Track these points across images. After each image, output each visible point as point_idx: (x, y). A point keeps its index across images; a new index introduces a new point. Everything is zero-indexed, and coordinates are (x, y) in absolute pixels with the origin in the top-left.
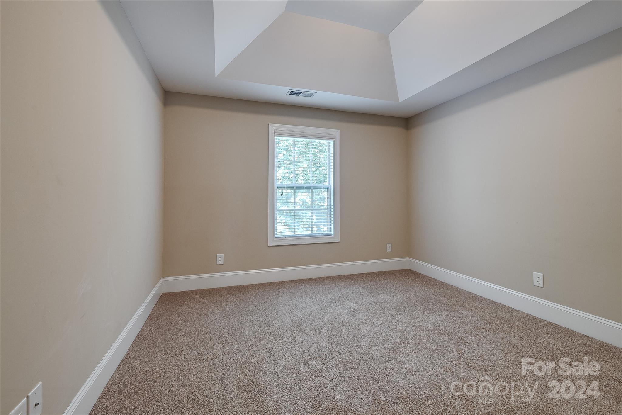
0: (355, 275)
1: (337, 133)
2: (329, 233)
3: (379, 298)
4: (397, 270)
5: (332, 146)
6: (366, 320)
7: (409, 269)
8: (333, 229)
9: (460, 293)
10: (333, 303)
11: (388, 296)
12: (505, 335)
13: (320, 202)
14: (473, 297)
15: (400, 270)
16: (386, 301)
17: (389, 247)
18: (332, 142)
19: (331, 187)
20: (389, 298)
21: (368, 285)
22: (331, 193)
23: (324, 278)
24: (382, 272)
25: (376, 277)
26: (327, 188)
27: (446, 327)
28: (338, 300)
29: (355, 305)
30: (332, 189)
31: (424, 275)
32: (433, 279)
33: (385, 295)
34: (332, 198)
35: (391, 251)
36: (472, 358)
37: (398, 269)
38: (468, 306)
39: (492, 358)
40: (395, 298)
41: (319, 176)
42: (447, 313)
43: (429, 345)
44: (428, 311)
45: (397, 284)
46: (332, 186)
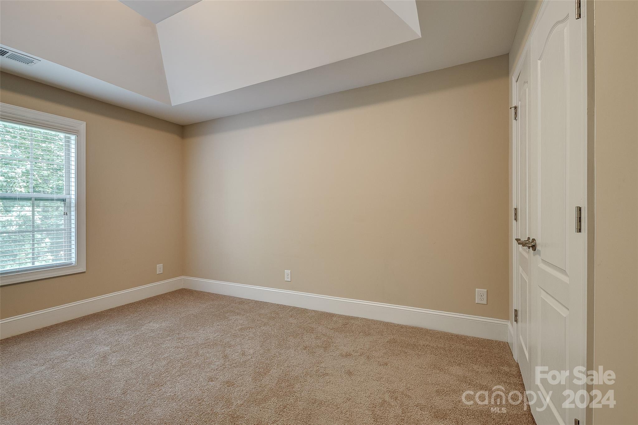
0: (111, 310)
1: (82, 126)
2: (66, 261)
3: (143, 329)
4: (169, 293)
5: (73, 142)
6: (123, 360)
7: (183, 288)
8: (74, 255)
9: (231, 301)
10: (70, 355)
11: (155, 325)
12: (264, 328)
13: (59, 219)
14: (242, 302)
15: (173, 292)
16: (152, 331)
17: (160, 268)
18: (73, 137)
19: (70, 198)
20: (156, 326)
21: (129, 317)
22: (70, 207)
23: (57, 325)
24: (150, 298)
25: (141, 305)
26: (64, 200)
27: (215, 337)
28: (80, 349)
29: (106, 348)
30: (73, 201)
31: (199, 291)
32: (208, 293)
33: (151, 324)
34: (73, 213)
35: (162, 272)
36: (235, 359)
37: (171, 291)
38: (237, 311)
39: (251, 351)
40: (163, 324)
41: (58, 183)
42: (218, 324)
43: (197, 361)
44: (199, 328)
45: (168, 308)
46: (73, 197)
